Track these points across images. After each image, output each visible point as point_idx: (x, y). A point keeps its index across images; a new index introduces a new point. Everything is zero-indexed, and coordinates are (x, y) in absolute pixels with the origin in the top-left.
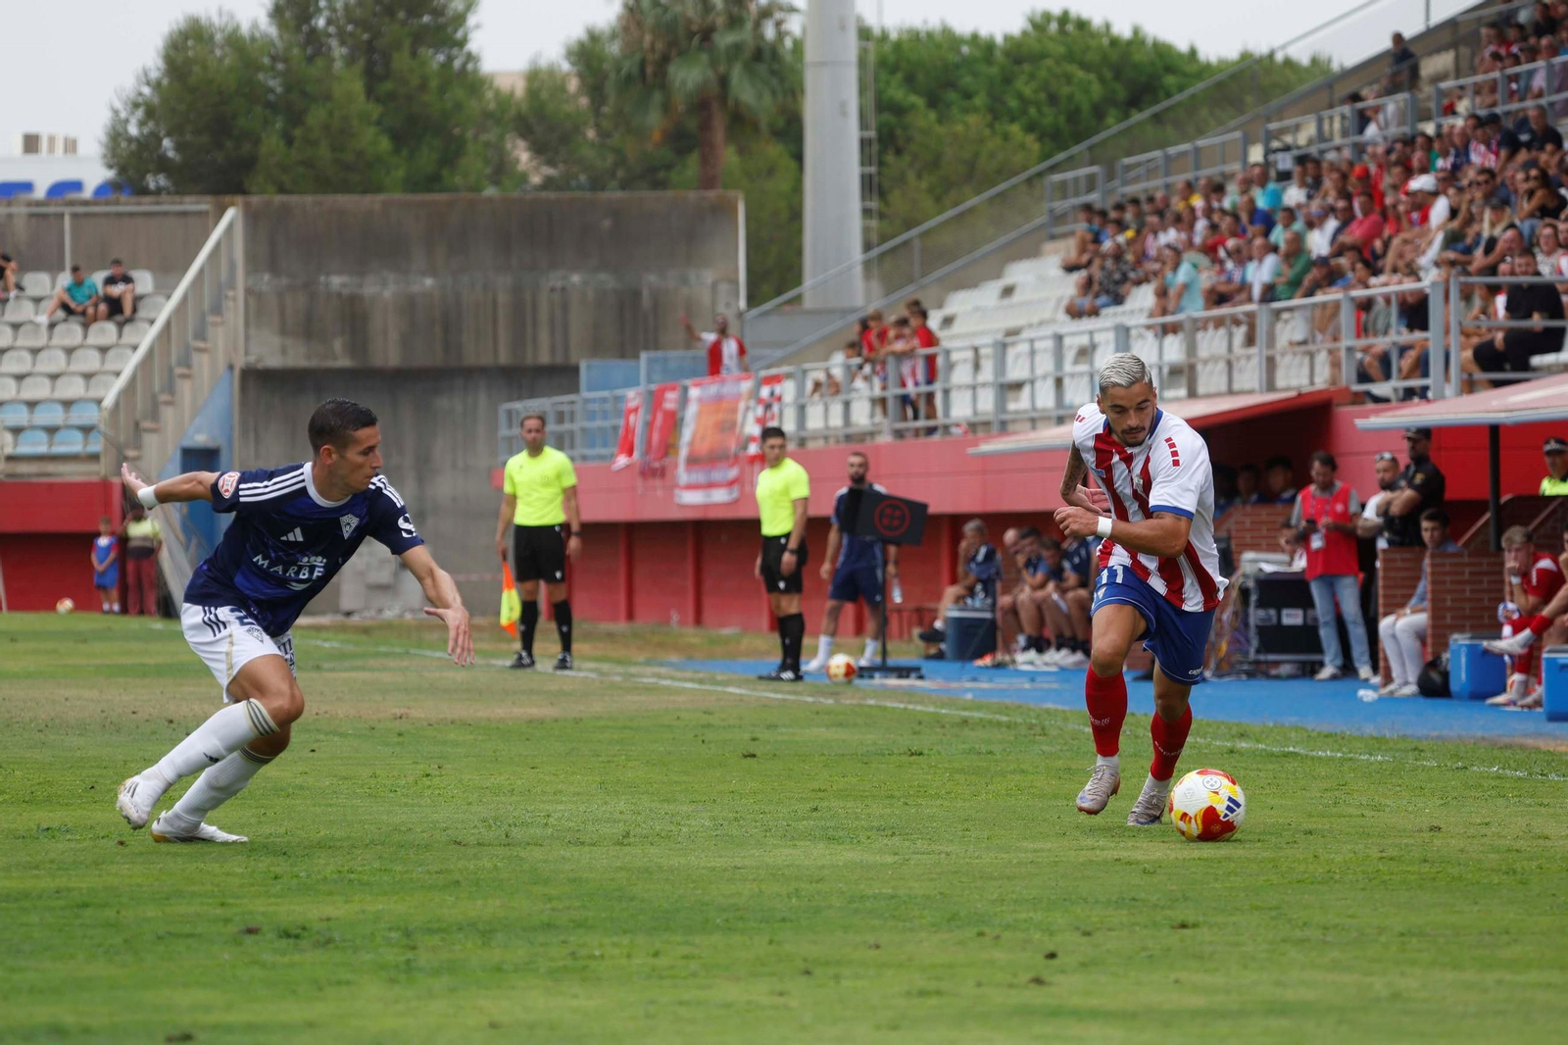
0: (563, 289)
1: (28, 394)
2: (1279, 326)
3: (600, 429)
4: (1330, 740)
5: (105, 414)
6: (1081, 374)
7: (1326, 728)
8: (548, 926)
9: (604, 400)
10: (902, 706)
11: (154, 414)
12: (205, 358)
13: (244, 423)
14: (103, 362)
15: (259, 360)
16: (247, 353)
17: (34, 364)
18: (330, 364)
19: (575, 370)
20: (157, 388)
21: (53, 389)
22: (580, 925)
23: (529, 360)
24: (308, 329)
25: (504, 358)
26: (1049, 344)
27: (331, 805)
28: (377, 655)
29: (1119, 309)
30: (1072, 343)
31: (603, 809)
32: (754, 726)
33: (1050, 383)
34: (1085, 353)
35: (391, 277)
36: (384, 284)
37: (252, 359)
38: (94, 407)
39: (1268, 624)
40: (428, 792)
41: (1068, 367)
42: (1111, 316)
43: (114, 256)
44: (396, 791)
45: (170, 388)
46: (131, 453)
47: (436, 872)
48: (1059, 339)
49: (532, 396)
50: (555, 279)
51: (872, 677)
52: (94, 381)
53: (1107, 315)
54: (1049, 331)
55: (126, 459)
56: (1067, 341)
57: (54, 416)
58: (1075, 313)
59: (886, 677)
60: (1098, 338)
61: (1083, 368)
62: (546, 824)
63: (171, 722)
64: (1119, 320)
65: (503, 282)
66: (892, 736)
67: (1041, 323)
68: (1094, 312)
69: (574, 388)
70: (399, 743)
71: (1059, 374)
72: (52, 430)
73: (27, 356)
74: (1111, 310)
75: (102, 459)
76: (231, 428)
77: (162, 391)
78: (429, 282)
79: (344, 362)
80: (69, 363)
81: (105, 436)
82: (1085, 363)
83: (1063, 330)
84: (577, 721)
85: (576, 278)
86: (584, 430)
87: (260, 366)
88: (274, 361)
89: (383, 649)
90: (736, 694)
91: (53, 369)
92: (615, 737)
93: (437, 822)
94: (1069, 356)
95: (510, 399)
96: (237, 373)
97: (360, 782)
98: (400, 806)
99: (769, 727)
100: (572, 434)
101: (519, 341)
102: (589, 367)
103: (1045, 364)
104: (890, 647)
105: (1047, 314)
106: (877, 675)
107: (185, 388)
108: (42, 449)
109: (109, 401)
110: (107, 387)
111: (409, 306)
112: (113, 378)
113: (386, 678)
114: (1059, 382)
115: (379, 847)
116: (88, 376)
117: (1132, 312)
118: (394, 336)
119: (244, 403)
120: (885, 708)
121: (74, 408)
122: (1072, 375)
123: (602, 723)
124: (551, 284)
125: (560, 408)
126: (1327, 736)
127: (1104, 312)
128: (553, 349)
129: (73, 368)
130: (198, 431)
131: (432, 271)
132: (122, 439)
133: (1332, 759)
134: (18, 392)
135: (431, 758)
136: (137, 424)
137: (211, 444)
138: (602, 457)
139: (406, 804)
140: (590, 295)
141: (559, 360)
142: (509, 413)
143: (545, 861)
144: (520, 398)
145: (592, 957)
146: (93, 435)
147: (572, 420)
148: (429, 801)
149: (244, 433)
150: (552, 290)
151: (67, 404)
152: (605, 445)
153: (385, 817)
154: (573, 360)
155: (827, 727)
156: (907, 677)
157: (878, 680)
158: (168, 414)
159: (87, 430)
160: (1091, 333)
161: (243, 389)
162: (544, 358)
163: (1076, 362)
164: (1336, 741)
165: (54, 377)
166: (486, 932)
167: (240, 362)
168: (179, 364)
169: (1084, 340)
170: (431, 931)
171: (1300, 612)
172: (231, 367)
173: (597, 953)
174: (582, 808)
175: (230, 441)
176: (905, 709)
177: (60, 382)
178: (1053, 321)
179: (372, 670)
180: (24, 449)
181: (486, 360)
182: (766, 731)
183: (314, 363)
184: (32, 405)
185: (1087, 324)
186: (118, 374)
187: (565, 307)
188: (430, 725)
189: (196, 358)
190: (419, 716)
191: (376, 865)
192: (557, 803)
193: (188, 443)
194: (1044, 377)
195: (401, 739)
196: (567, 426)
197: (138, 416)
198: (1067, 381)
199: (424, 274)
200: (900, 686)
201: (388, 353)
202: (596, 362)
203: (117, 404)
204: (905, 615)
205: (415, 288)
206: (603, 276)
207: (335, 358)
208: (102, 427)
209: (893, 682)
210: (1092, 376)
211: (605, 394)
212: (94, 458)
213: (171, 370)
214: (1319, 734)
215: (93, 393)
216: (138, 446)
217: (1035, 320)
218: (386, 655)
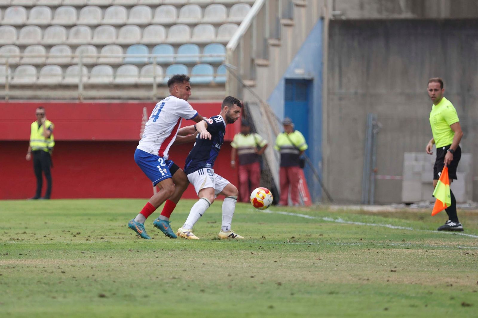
1: (174, 38)
5: (230, 53)
11: (265, 54)
12: (303, 11)
13: (331, 60)
14: (228, 15)
15: (342, 14)
16: (334, 9)
17: (178, 17)
18: (396, 16)
20: (267, 35)
21: (192, 35)
37: (338, 12)
38: (221, 47)
45: (277, 35)
46: (248, 83)
52: (222, 28)
55: (244, 86)
57: (192, 54)
63: (280, 284)
73: (173, 10)
75: (227, 87)
76: (322, 64)
77: (271, 37)
79: (407, 15)
80: (203, 16)
81: (229, 69)
87: (344, 18)
88: (354, 14)
91: (192, 20)
96: (326, 22)
107: (287, 34)
109: (232, 44)
110: (231, 34)
112: (235, 26)
113: (439, 254)
116: (217, 25)
119: (331, 45)
121: (207, 49)
129: (207, 19)
130: (297, 67)
132: (242, 72)
134: (167, 37)
136: (253, 61)
137: (307, 77)
146: (221, 68)
149: (331, 68)
151: (202, 46)
158: (275, 52)
159: (216, 65)
161: (331, 35)
165: (193, 26)
167: (329, 15)
168: (284, 17)
172: (322, 19)
175: (321, 74)
177: (196, 29)
179: (427, 248)
183: (384, 16)
184: (176, 46)
186: (239, 24)
189: (296, 11)
193: (289, 76)
197: (254, 56)
203: (238, 46)
207: (400, 12)
208: (227, 63)
212: (221, 85)
213: (278, 20)
215: (220, 39)
216: (253, 78)
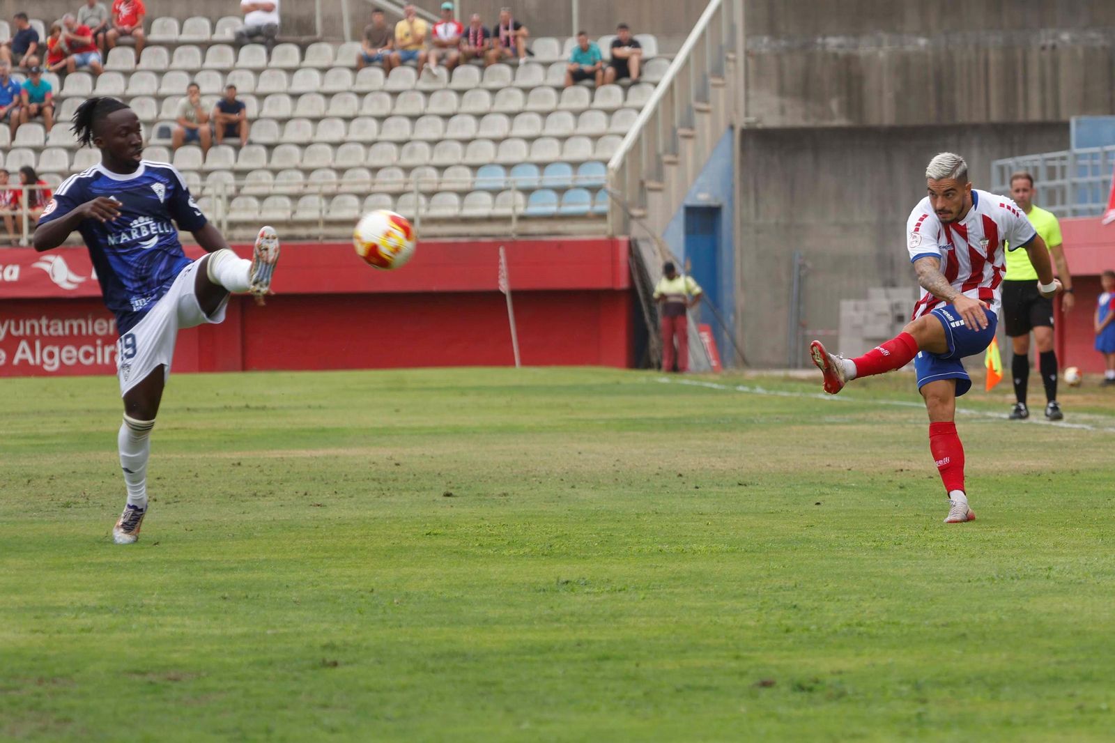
0: (1054, 47)
1: (538, 156)
3: (1090, 184)
5: (612, 174)
8: (1055, 680)
9: (1094, 156)
11: (659, 175)
12: (707, 118)
13: (744, 180)
14: (609, 124)
15: (759, 121)
16: (747, 114)
17: (544, 127)
18: (827, 123)
19: (1066, 126)
20: (661, 149)
21: (562, 151)
22: (1086, 678)
23: (1021, 118)
24: (806, 89)
25: (996, 116)
27: (837, 558)
28: (875, 407)
31: (1103, 561)
35: (885, 37)
36: (879, 45)
37: (752, 119)
38: (601, 167)
40: (930, 545)
43: (620, 21)
44: (900, 544)
45: (674, 149)
46: (636, 212)
47: (943, 625)
49: (1023, 152)
50: (1045, 38)
52: (601, 142)
55: (632, 217)
57: (563, 176)
62: (1048, 577)
63: (680, 475)
65: (994, 40)
69: (1065, 145)
70: (901, 496)
72: (561, 191)
73: (537, 119)
75: (610, 218)
76: (733, 186)
77: (666, 152)
78: (922, 42)
79: (840, 121)
80: (576, 126)
81: (612, 195)
84: (1074, 473)
85: (1065, 37)
86: (1074, 185)
87: (759, 126)
88: (772, 121)
89: (883, 402)
91: (562, 131)
93: (941, 574)
95: (1002, 157)
96: (737, 132)
97: (865, 535)
98: (904, 558)
100: (1063, 190)
101: (1009, 99)
102: (1078, 124)
107: (687, 148)
108: (552, 209)
109: (615, 163)
110: (613, 148)
111: (903, 65)
112: (619, 139)
113: (886, 430)
115: (886, 600)
116: (595, 138)
118: (888, 95)
119: (743, 162)
121: (582, 168)
123: (1098, 475)
124: (1043, 42)
125: (1051, 163)
128: (1043, 107)
129: (581, 130)
130: (700, 190)
131: (925, 31)
132: (628, 198)
134: (529, 153)
135: (933, 510)
136: (642, 183)
137: (713, 203)
138: (1091, 212)
139: (910, 557)
140: (1080, 53)
141: (1050, 117)
142: (1002, 169)
143: (1049, 614)
144: (1012, 155)
145: (1099, 711)
146: (601, 194)
147: (1063, 177)
148: (932, 555)
149: (745, 191)
150: (1043, 48)
151: (576, 165)
152: (1095, 200)
153: (890, 570)
154: (1063, 117)
158: (671, 172)
159: (594, 190)
161: (744, 148)
162: (1035, 115)
165: (563, 139)
166: (994, 685)
167: (740, 123)
168: (682, 126)
170: (940, 685)
172: (732, 127)
173: (1104, 706)
174: (1083, 560)
175: (731, 199)
177: (568, 143)
179: (872, 423)
180: (535, 209)
181: (978, 117)
183: (811, 123)
184: (542, 166)
186: (623, 136)
187: (1055, 65)
188: (931, 477)
189: (698, 118)
190: (919, 468)
191: (884, 618)
192: (1057, 556)
193: (690, 202)
195: (903, 492)
196: (1058, 182)
197: (643, 177)
199: (918, 34)
201: (883, 113)
202: (1084, 118)
203: (623, 165)
205: (909, 48)
206: (1093, 35)
207: (832, 118)
208: (609, 187)
211: (1096, 149)
212: (602, 216)
213: (674, 131)
215: (600, 155)
216: (643, 206)
218: (885, 408)
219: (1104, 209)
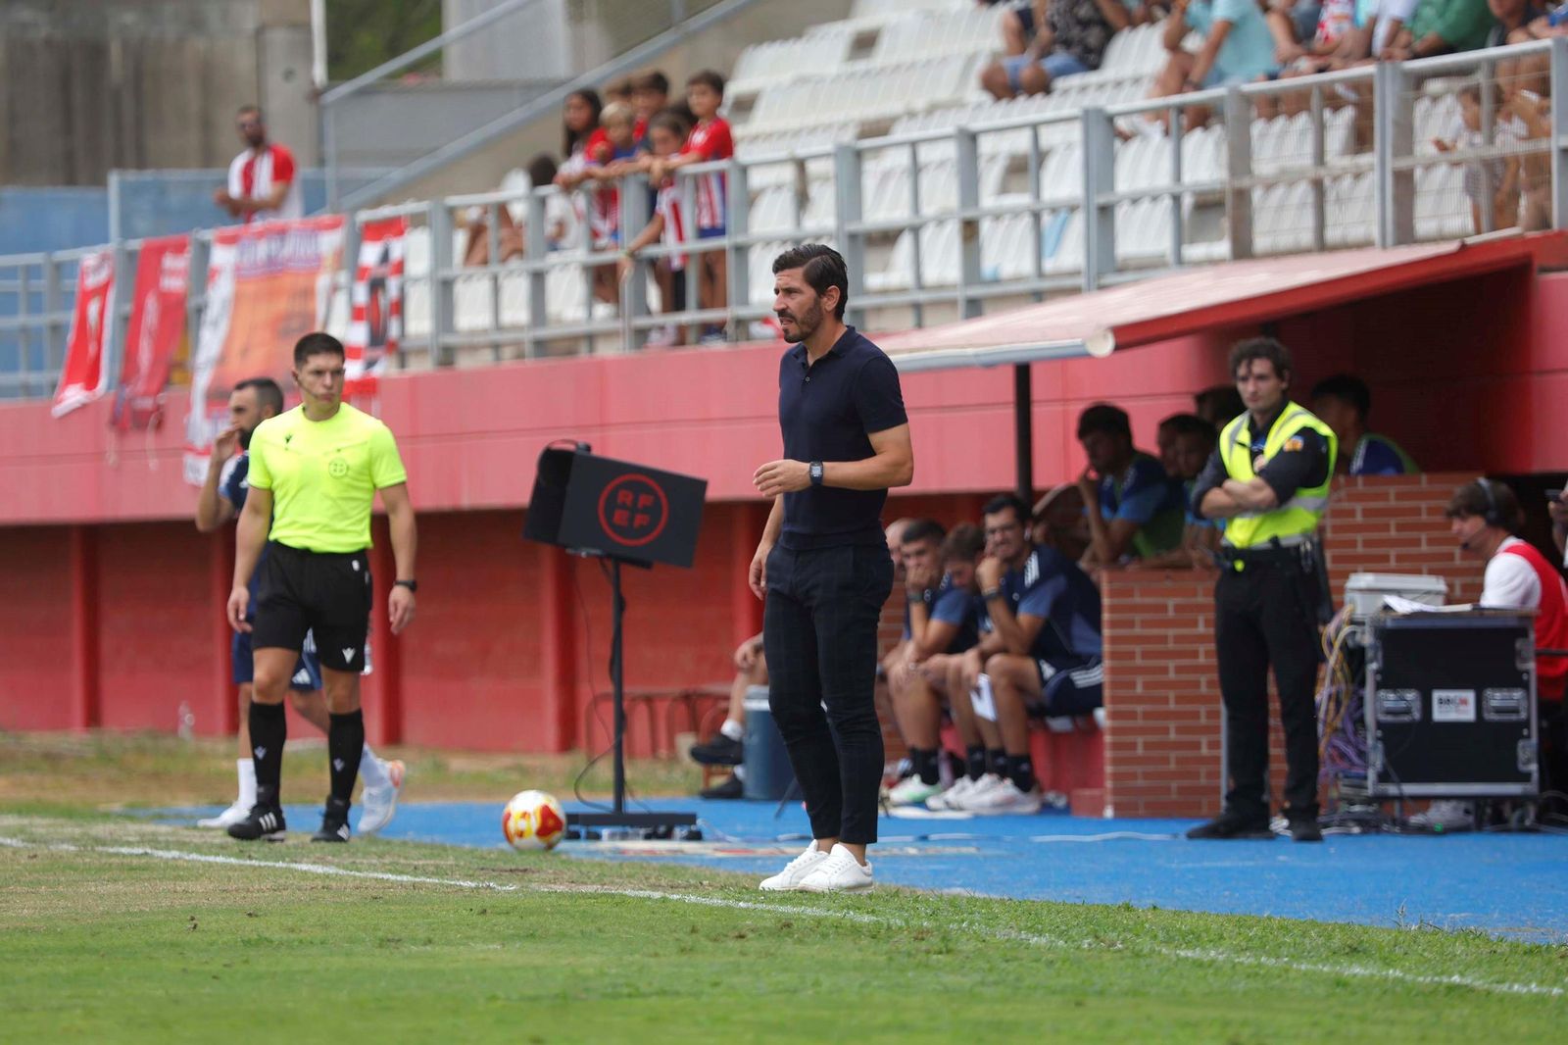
2: (1422, 107)
3: (24, 331)
4: (1536, 961)
6: (1016, 213)
7: (1527, 937)
9: (31, 271)
10: (657, 895)
26: (950, 150)
29: (1093, 78)
30: (997, 149)
32: (352, 941)
33: (952, 230)
34: (1023, 169)
39: (1406, 718)
41: (988, 200)
42: (1077, 92)
48: (970, 139)
51: (597, 837)
53: (1066, 92)
54: (948, 124)
56: (986, 145)
58: (1002, 86)
59: (624, 836)
60: (1049, 137)
61: (1021, 199)
64: (1091, 100)
66: (637, 956)
67: (932, 110)
68: (1042, 86)
71: (970, 214)
74: (1076, 80)
82: (1022, 190)
83: (975, 126)
90: (318, 876)
92: (62, 969)
94: (991, 176)
99: (384, 942)
103: (941, 193)
104: (628, 774)
105: (943, 94)
106: (605, 832)
114: (970, 229)
117: (1119, 84)
120: (624, 899)
122: (997, 216)
123: (33, 941)
126: (1529, 952)
127: (1060, 84)
133: (1540, 999)
138: (28, 390)
152: (37, 365)
155: (505, 940)
156: (667, 836)
157: (608, 842)
160: (1034, 127)
163: (1004, 189)
164: (1549, 963)
169: (1021, 143)
171: (1470, 696)
176: (664, 900)
178: (957, 104)
182: (377, 952)
185: (1027, 109)
194: (940, 222)
198: (986, 227)
200: (651, 852)
204: (662, 708)
206: (25, 14)
209: (638, 845)
210: (1037, 216)
211: (36, 258)
214: (1514, 948)
217: (920, 104)
219: (54, 386)
